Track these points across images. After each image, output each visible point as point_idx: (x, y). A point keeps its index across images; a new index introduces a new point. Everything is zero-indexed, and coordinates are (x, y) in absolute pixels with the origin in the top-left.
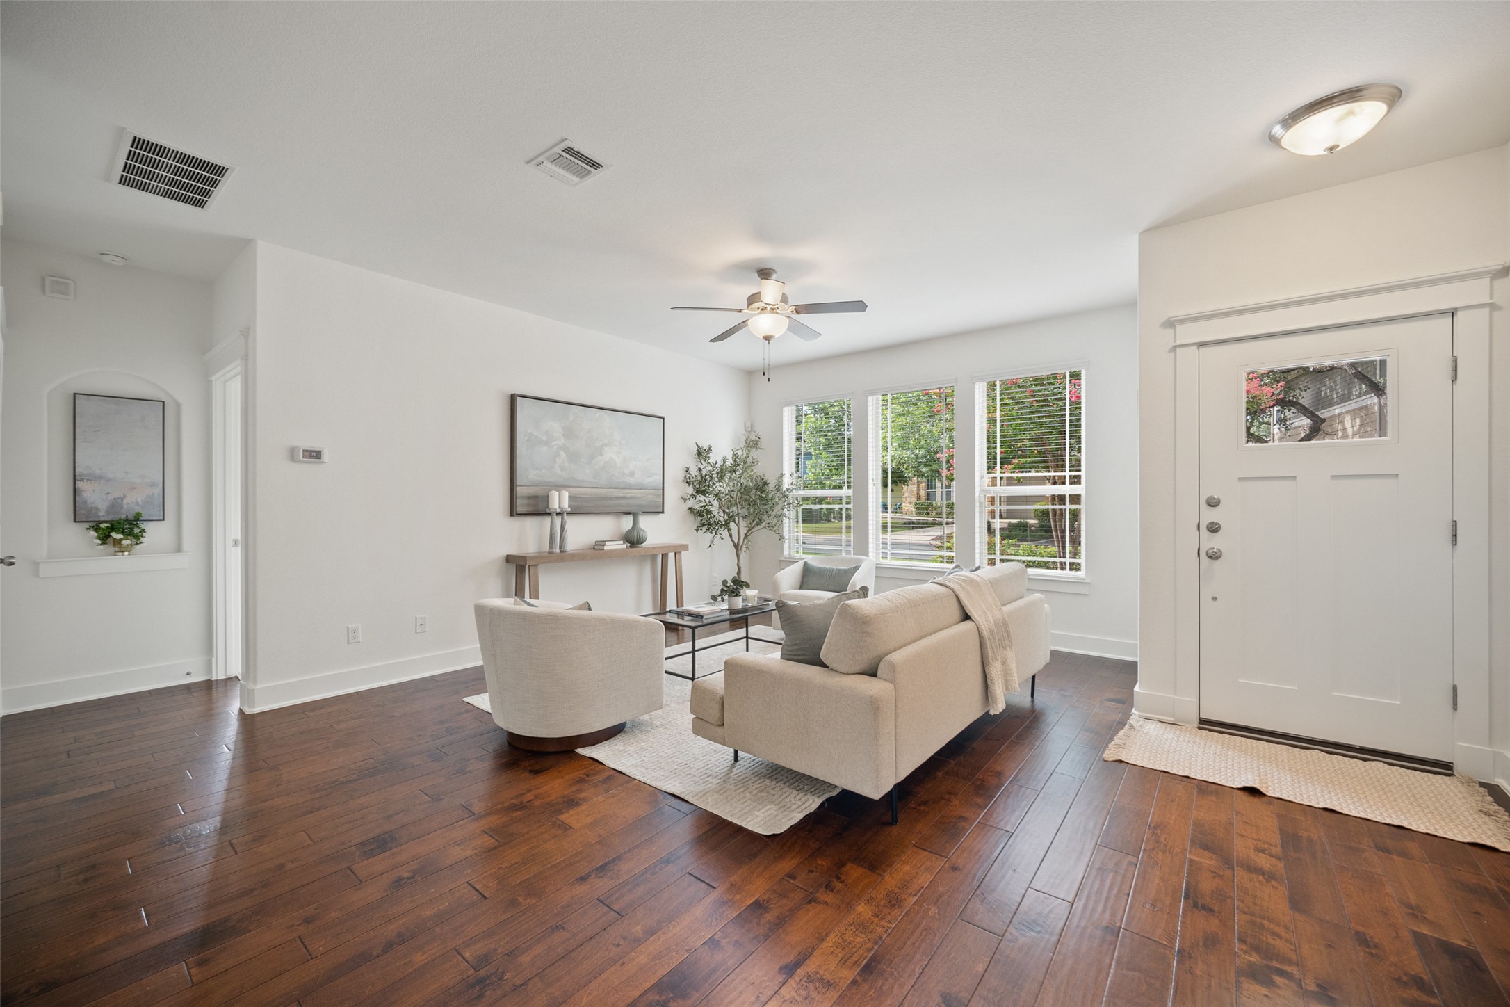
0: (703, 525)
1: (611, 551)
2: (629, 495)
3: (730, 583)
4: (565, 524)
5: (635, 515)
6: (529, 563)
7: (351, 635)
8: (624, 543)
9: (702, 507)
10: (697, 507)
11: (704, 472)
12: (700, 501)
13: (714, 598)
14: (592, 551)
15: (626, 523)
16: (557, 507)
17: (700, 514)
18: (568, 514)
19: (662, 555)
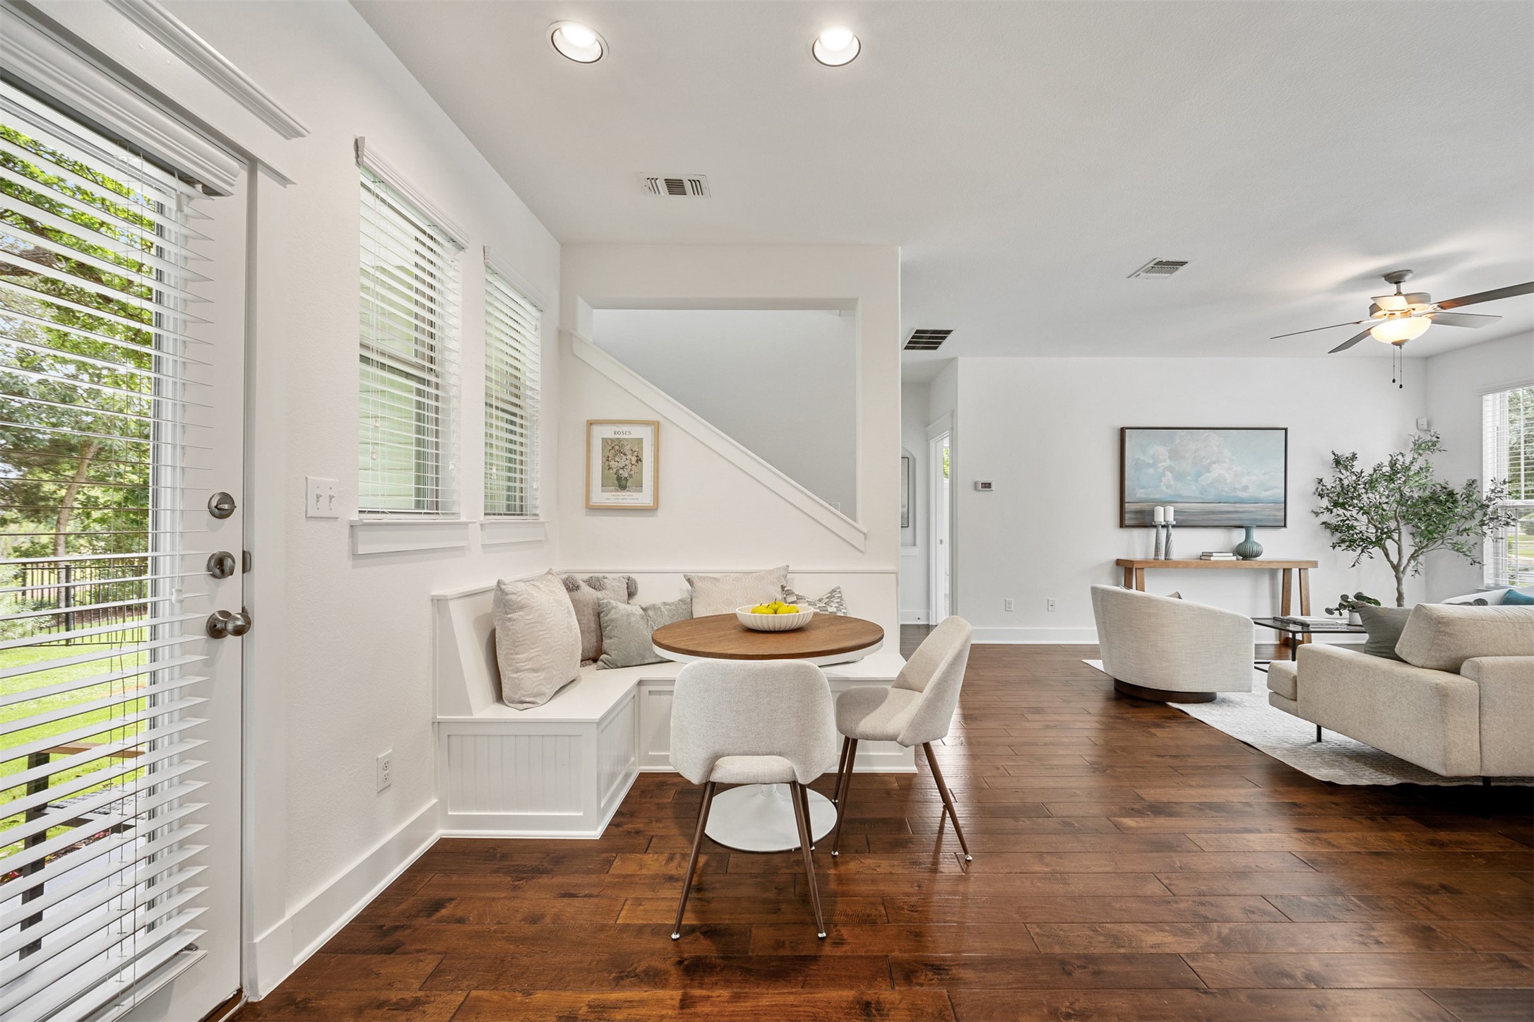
0: (1343, 541)
1: (1217, 562)
2: (1241, 510)
3: (1351, 599)
4: (1171, 535)
5: (1248, 529)
6: (1135, 566)
7: (1007, 605)
8: (1234, 555)
9: (1341, 521)
10: (1334, 521)
11: (1346, 482)
12: (1339, 515)
13: (1329, 611)
14: (1199, 560)
15: (1238, 537)
16: (1162, 520)
17: (1335, 529)
18: (1173, 526)
19: (1284, 570)
